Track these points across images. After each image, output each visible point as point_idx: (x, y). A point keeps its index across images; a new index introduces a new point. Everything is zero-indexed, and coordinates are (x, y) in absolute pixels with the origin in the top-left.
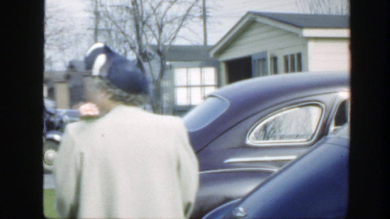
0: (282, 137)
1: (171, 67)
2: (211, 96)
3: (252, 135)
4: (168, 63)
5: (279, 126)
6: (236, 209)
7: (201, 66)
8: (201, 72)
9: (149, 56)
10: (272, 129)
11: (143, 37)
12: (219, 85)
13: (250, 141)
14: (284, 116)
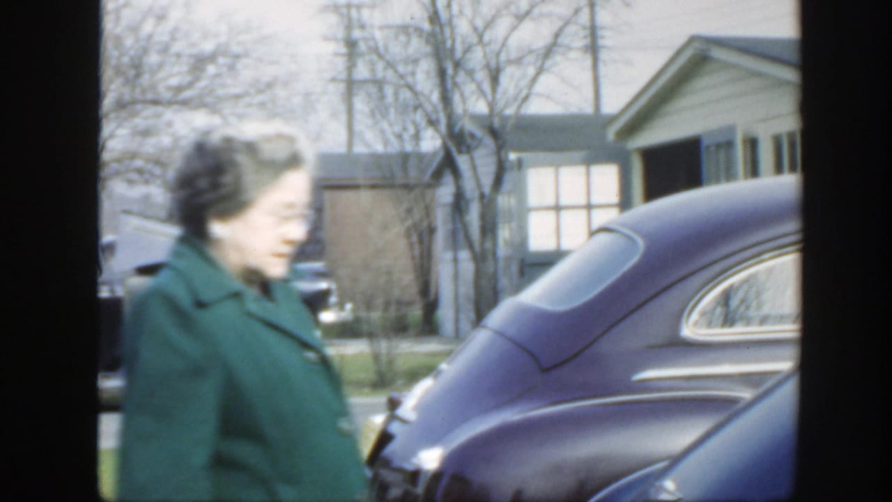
0: (764, 320)
1: (520, 164)
2: (605, 229)
3: (695, 316)
4: (513, 156)
5: (759, 294)
6: (657, 484)
7: (589, 162)
8: (588, 174)
9: (469, 141)
10: (743, 301)
11: (456, 98)
12: (625, 203)
13: (691, 330)
14: (770, 271)
